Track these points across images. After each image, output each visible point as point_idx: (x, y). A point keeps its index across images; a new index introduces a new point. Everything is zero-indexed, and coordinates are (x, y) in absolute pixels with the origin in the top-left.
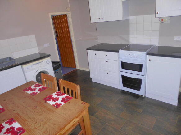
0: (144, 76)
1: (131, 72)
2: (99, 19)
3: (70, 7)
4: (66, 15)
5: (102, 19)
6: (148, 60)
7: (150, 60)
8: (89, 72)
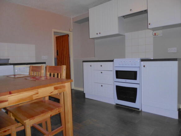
0: (139, 84)
1: (126, 81)
2: (97, 34)
3: (72, 28)
4: (68, 35)
5: (100, 33)
6: (142, 67)
7: (144, 66)
8: (84, 91)
